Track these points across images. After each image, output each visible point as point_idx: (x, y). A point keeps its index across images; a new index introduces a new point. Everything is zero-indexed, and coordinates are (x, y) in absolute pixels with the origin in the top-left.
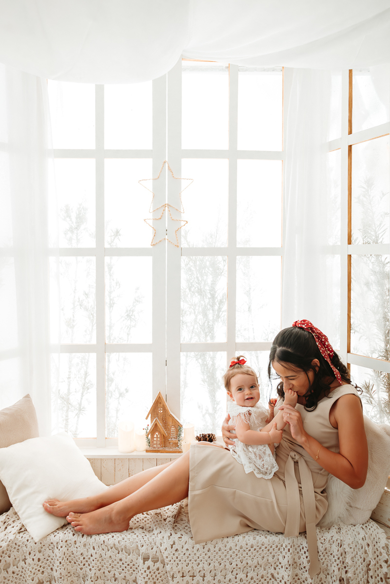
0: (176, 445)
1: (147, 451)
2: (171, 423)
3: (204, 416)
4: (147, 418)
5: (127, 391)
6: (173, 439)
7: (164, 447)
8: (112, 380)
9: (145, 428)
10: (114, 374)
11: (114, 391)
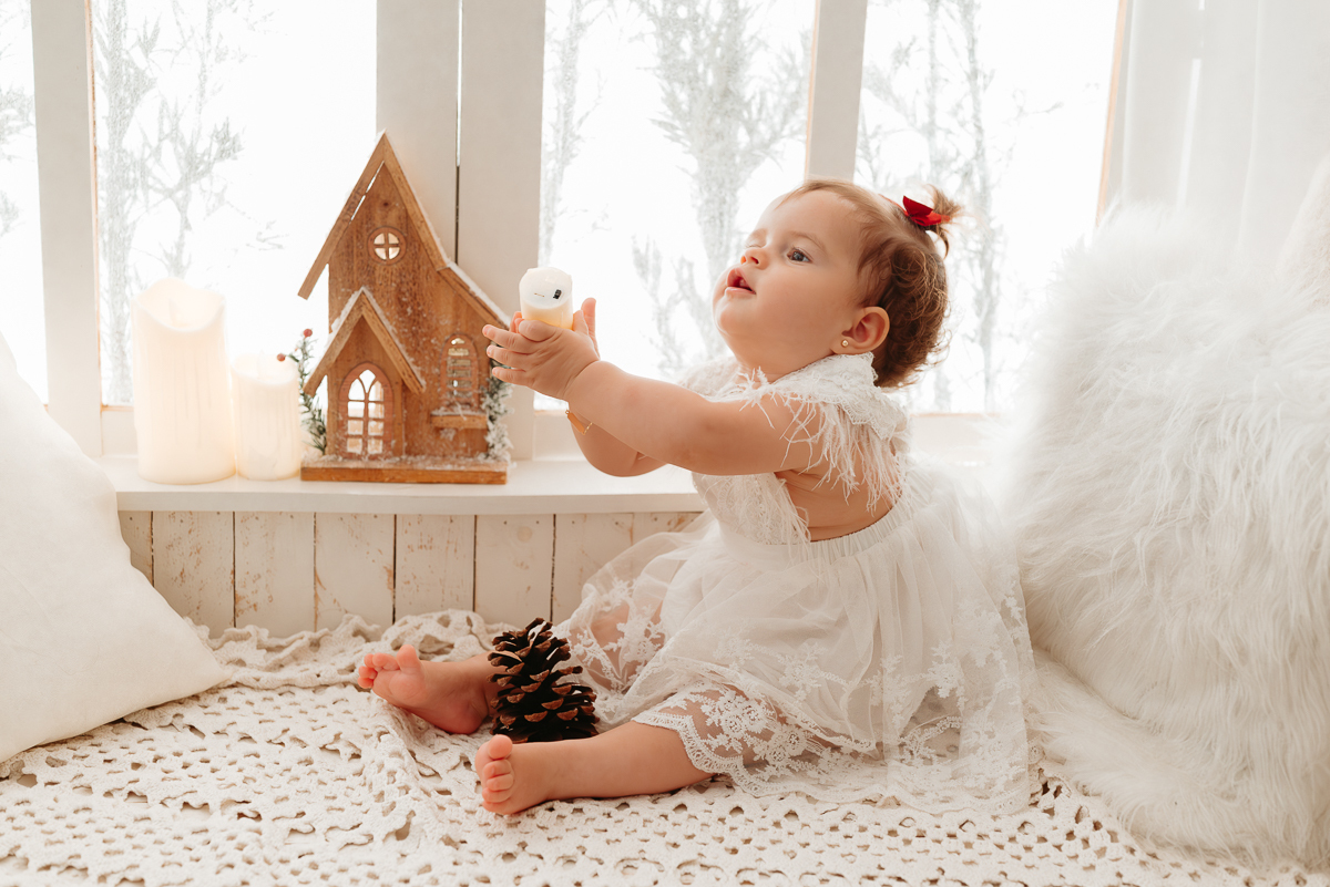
0: (477, 442)
1: (308, 473)
2: (446, 322)
3: (662, 317)
4: (306, 291)
5: (227, 145)
6: (459, 410)
7: (409, 452)
8: (132, 86)
9: (286, 352)
10: (147, 45)
11: (157, 152)
